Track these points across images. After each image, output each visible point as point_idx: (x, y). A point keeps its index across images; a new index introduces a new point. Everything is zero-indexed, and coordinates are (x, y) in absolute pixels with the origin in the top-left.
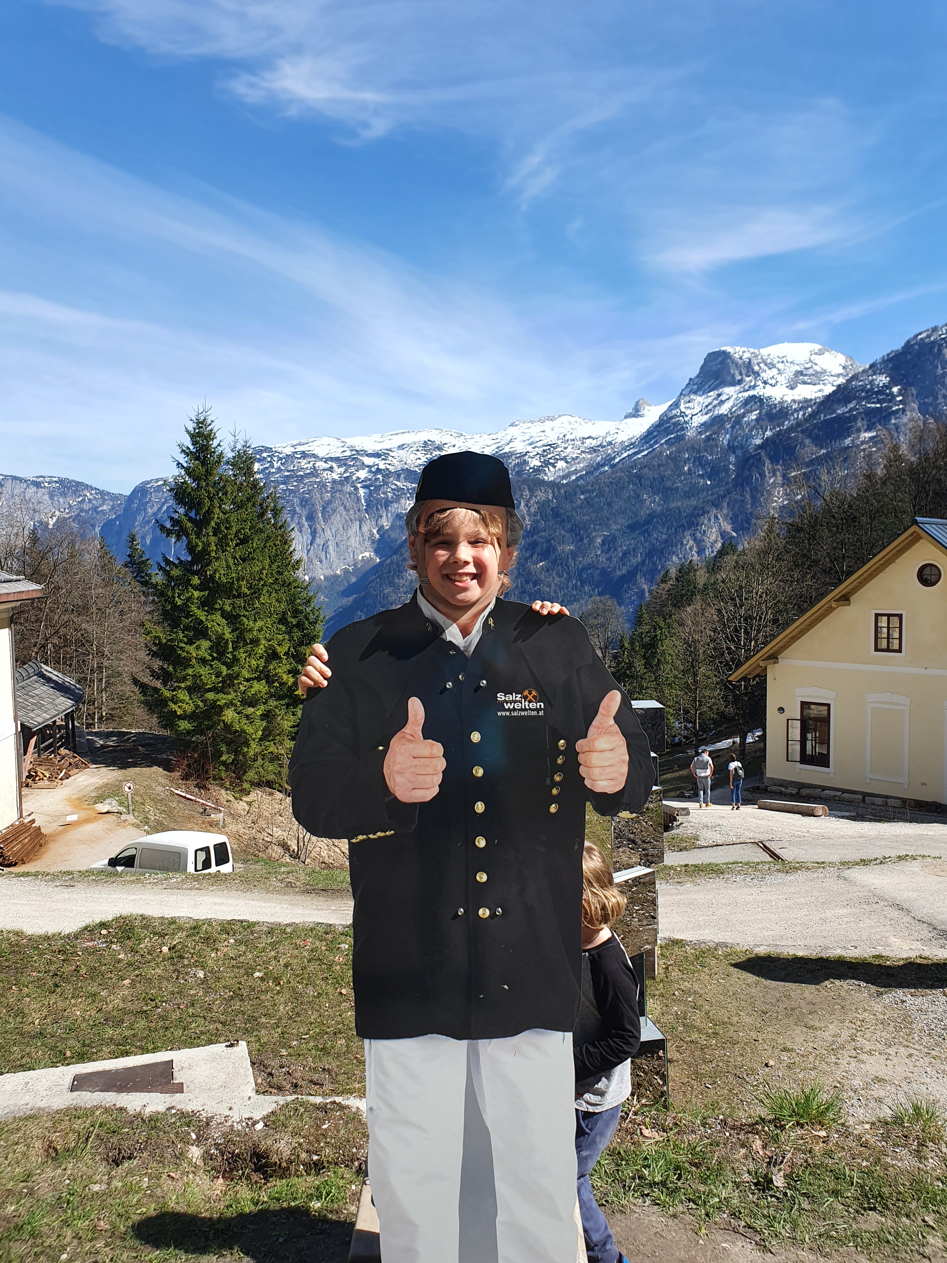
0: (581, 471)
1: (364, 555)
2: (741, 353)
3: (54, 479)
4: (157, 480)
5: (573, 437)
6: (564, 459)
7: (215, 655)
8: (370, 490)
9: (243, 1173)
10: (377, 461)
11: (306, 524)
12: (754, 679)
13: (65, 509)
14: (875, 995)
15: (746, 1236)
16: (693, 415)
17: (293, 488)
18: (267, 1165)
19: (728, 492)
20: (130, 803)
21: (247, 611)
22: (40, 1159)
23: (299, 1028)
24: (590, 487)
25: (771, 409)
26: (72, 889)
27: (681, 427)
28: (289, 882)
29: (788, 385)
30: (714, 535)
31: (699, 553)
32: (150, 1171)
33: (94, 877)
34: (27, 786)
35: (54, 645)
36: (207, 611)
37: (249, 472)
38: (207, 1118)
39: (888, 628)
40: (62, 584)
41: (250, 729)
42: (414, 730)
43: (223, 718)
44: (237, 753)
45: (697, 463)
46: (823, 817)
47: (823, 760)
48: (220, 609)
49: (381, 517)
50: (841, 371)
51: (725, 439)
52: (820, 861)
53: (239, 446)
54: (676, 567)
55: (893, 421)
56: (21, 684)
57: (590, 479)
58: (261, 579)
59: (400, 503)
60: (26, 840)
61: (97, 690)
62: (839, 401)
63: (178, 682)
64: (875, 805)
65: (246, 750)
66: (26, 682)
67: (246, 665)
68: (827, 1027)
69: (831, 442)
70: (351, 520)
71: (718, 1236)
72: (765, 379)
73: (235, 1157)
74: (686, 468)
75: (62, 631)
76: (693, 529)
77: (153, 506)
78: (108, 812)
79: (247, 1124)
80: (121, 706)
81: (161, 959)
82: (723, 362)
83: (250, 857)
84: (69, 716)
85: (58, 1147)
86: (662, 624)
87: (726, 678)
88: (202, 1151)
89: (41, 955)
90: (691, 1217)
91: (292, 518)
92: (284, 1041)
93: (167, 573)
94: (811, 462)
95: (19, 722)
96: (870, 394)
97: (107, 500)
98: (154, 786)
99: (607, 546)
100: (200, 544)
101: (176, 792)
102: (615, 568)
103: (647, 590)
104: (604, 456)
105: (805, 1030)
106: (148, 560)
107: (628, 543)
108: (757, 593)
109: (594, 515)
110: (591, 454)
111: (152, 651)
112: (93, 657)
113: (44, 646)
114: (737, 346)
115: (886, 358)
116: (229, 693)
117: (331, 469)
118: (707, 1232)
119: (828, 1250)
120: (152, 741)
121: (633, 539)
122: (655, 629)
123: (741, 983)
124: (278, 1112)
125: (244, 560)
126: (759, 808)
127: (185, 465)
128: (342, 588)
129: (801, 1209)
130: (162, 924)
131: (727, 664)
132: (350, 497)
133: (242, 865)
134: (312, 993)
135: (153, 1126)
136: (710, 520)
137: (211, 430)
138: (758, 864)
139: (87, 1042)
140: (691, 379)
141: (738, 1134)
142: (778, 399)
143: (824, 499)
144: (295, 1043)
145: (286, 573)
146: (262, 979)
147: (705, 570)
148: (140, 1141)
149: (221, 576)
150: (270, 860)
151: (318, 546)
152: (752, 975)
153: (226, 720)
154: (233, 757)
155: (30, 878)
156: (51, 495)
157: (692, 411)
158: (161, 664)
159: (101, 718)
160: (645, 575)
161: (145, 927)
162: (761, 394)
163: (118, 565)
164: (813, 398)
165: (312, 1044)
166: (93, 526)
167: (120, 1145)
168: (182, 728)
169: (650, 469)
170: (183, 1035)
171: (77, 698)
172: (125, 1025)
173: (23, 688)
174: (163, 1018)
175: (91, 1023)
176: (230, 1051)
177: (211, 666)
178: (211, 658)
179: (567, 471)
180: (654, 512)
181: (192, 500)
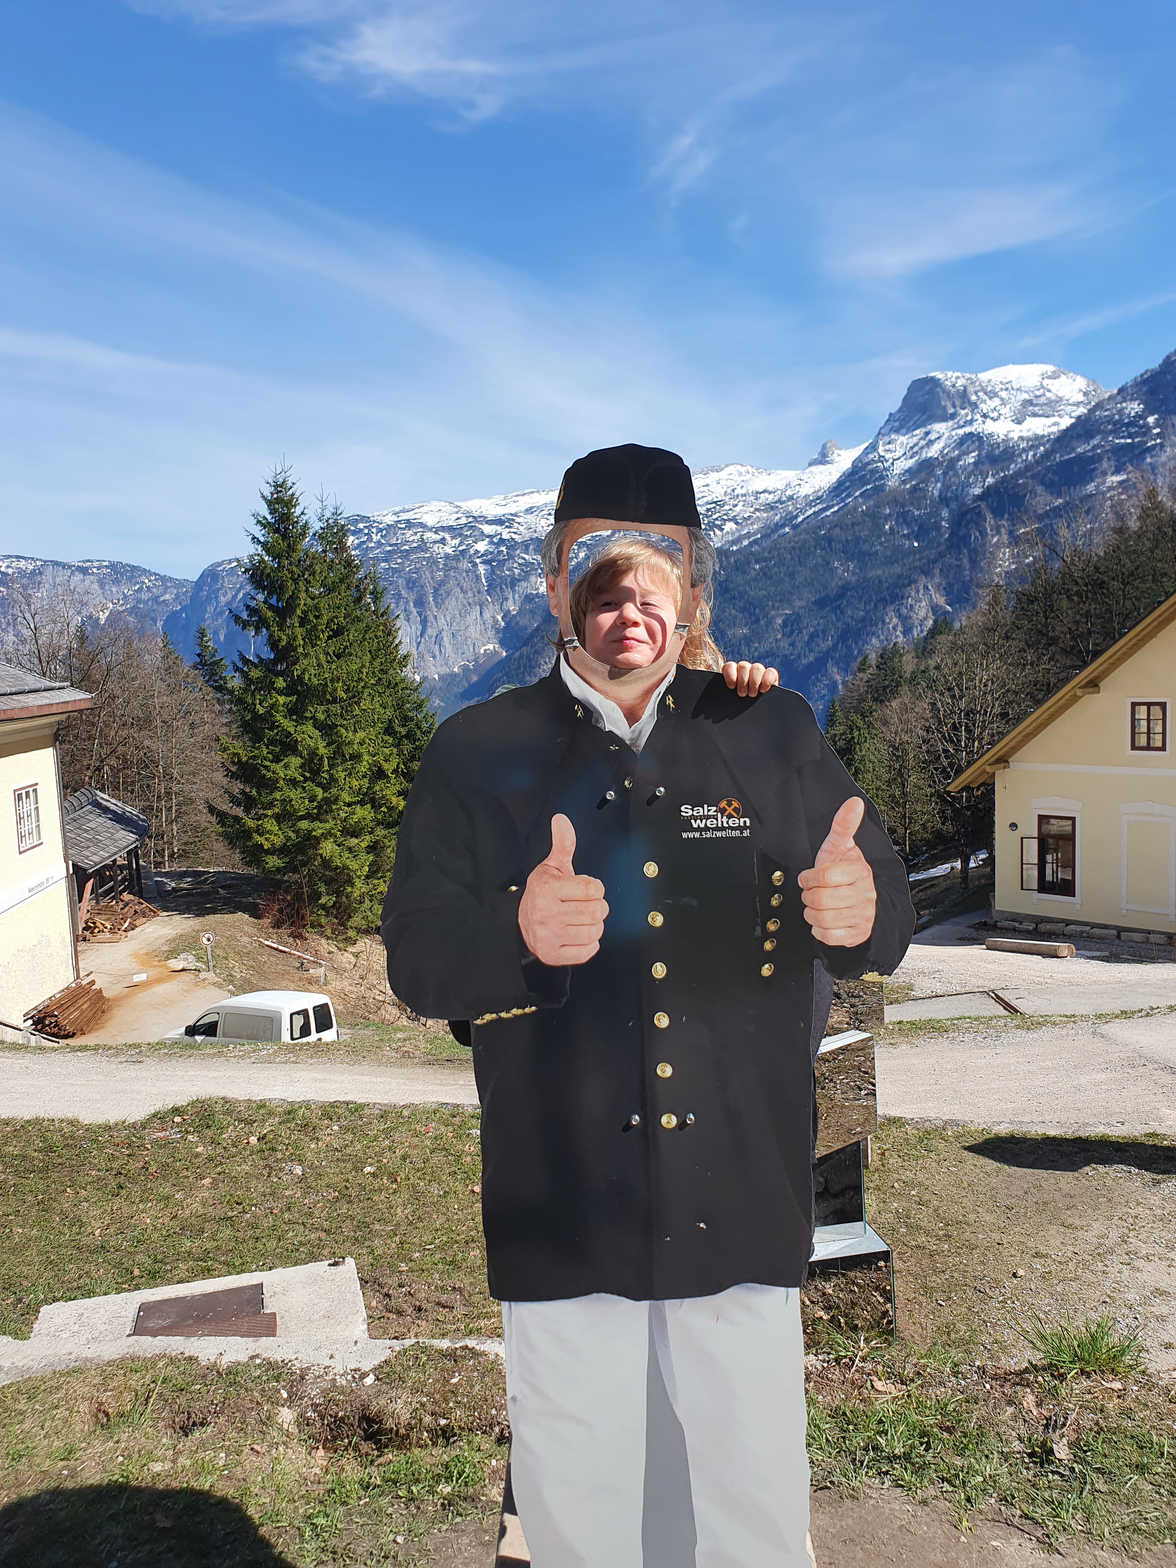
0: (755, 534)
1: (487, 647)
2: (953, 380)
3: (105, 564)
4: (230, 561)
5: (744, 491)
6: (734, 520)
7: (308, 775)
8: (493, 567)
9: (350, 1443)
10: (499, 529)
11: (414, 611)
12: (978, 789)
13: (119, 600)
14: (1150, 1184)
15: (1023, 1531)
16: (894, 460)
17: (396, 566)
18: (380, 1432)
19: (941, 555)
20: (210, 957)
21: (345, 719)
22: (87, 1427)
23: (421, 1236)
24: (766, 554)
25: (993, 449)
26: (141, 1065)
27: (880, 475)
28: (406, 1052)
29: (1014, 418)
30: (924, 610)
31: (905, 633)
32: (227, 1443)
33: (166, 1051)
34: (84, 939)
35: (112, 768)
36: (296, 721)
37: (342, 547)
38: (301, 1370)
39: (1149, 720)
40: (118, 692)
41: (353, 865)
42: (562, 862)
43: (321, 851)
44: (338, 893)
45: (901, 520)
46: (1068, 958)
47: (1066, 888)
48: (311, 718)
49: (507, 599)
50: (1081, 398)
51: (935, 489)
52: (1068, 1014)
53: (328, 514)
54: (876, 652)
55: (1149, 460)
56: (71, 816)
57: (766, 543)
58: (360, 679)
59: (529, 582)
60: (86, 1006)
61: (166, 821)
62: (1079, 437)
63: (264, 809)
64: (1133, 942)
65: (349, 889)
66: (78, 813)
67: (347, 787)
68: (1089, 1225)
69: (1069, 490)
70: (470, 605)
71: (986, 1530)
72: (985, 411)
73: (339, 1422)
74: (887, 527)
75: (121, 749)
76: (897, 603)
77: (227, 593)
78: (183, 970)
79: (354, 1377)
80: (196, 839)
81: (248, 1153)
82: (931, 392)
83: (358, 1020)
84: (133, 853)
85: (110, 1411)
86: (860, 723)
87: (944, 789)
88: (295, 1414)
89: (101, 1149)
90: (947, 1503)
91: (397, 603)
92: (403, 1252)
93: (245, 675)
94: (1047, 514)
95: (70, 863)
96: (1118, 426)
97: (170, 587)
98: (239, 936)
99: (789, 628)
100: (284, 637)
101: (266, 943)
102: (799, 654)
103: (840, 682)
104: (784, 515)
105: (1062, 1230)
106: (222, 659)
107: (816, 622)
108: (980, 682)
109: (772, 589)
110: (768, 512)
111: (231, 771)
112: (160, 781)
113: (99, 769)
114: (949, 371)
115: (1139, 379)
116: (327, 821)
117: (443, 541)
118: (970, 1525)
119: (1136, 1549)
120: (234, 882)
121: (822, 618)
122: (852, 730)
123: (978, 1171)
124: (393, 1361)
125: (338, 656)
126: (988, 949)
127: (262, 539)
128: (461, 690)
129: (1094, 1491)
130: (249, 1108)
131: (944, 770)
132: (468, 575)
133: (349, 1031)
134: (436, 1192)
135: (232, 1381)
136: (918, 591)
137: (293, 495)
138: (991, 1019)
139: (159, 1257)
140: (891, 415)
141: (1002, 1386)
142: (1002, 437)
143: (1064, 560)
144: (417, 1255)
145: (391, 672)
146: (374, 1175)
147: (913, 654)
148: (215, 1402)
149: (312, 677)
150: (383, 1023)
151: (430, 637)
152: (991, 1161)
153: (324, 855)
154: (334, 899)
155: (89, 1053)
156: (102, 584)
157: (893, 454)
158: (242, 787)
159: (172, 855)
160: (837, 663)
161: (228, 1112)
162: (980, 430)
163: (186, 667)
164: (1046, 433)
165: (438, 1256)
166: (154, 620)
167: (190, 1407)
168: (271, 864)
169: (841, 529)
170: (277, 1247)
171: (142, 832)
172: (206, 1235)
173: (75, 820)
174: (254, 1226)
175: (164, 1233)
176: (335, 1271)
177: (304, 788)
178: (302, 779)
179: (737, 534)
180: (848, 583)
181: (272, 583)
